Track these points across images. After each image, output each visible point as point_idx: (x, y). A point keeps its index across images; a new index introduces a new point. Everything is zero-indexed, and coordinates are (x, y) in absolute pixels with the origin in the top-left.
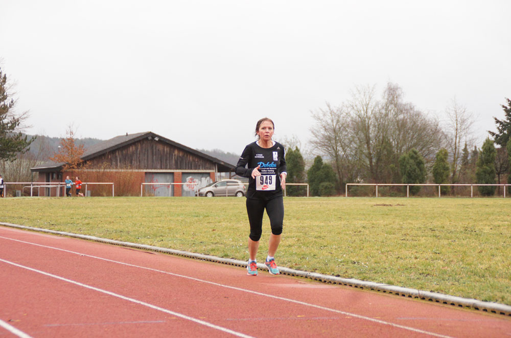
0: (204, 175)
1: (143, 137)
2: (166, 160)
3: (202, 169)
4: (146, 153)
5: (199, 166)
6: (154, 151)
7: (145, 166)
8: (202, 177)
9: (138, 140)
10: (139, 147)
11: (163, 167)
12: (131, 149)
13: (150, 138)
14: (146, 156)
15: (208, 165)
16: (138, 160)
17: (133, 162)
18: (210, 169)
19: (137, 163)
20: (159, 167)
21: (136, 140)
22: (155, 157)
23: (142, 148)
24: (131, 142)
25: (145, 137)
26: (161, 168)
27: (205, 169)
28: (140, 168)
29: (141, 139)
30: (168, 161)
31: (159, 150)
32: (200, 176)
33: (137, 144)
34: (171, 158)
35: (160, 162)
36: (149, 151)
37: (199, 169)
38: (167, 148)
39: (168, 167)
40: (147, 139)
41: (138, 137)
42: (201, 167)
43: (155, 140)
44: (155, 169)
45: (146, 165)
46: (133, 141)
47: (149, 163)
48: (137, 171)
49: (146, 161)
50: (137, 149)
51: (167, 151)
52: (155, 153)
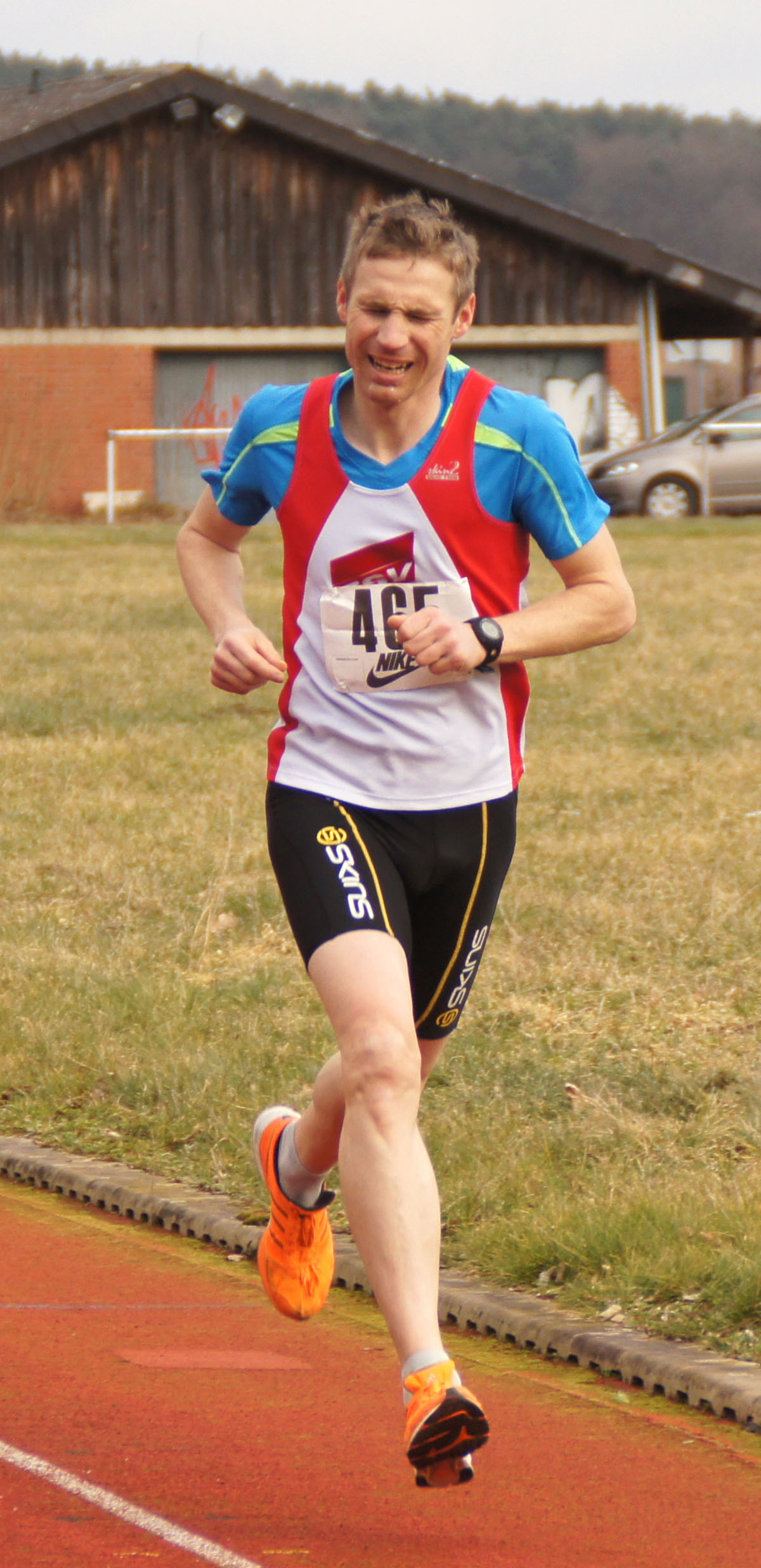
0: (569, 364)
1: (137, 108)
2: (299, 261)
3: (552, 321)
4: (161, 212)
5: (531, 299)
6: (218, 198)
7: (153, 307)
8: (553, 376)
9: (102, 122)
10: (113, 172)
11: (276, 312)
12: (55, 188)
13: (184, 110)
14: (160, 233)
15: (588, 295)
16: (105, 262)
17: (72, 277)
18: (606, 319)
19: (98, 283)
20: (247, 307)
21: (87, 128)
22: (220, 240)
23: (130, 182)
24: (51, 142)
25: (152, 102)
26: (266, 320)
27: (571, 320)
28: (117, 320)
29: (121, 115)
30: (313, 270)
31: (246, 194)
32: (539, 366)
33: (95, 150)
34: (331, 248)
35: (255, 277)
36: (183, 199)
37: (530, 320)
38: (303, 176)
39: (315, 309)
40: (161, 115)
41: (102, 107)
42: (541, 311)
43: (218, 125)
44: (219, 324)
45: (162, 301)
46: (69, 135)
47: (184, 283)
48: (94, 337)
49: (158, 270)
50: (94, 189)
51: (304, 195)
52: (218, 216)
